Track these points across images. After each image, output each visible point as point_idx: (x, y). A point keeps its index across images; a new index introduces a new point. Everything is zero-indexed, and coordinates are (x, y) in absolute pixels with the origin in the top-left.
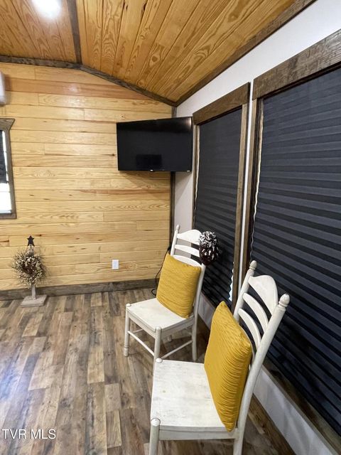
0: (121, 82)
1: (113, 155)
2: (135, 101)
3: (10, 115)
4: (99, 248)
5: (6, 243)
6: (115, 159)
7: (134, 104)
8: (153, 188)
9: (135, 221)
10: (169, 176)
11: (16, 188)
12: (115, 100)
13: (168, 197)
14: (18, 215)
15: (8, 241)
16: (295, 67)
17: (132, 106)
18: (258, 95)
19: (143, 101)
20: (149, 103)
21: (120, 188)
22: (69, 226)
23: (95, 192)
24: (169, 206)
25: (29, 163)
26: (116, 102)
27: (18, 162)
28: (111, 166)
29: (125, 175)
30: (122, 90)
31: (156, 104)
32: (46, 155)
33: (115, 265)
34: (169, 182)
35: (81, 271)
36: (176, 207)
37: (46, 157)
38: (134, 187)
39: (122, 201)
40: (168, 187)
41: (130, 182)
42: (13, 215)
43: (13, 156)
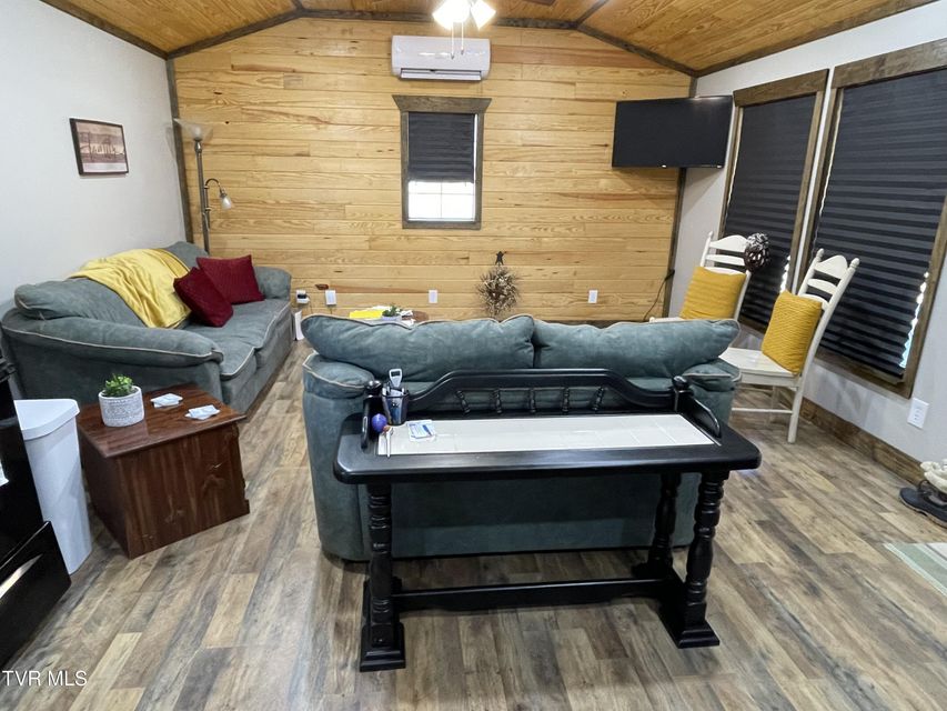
0: (627, 46)
1: (606, 146)
2: (642, 71)
3: (486, 94)
4: (575, 274)
5: (465, 261)
6: (609, 152)
7: (640, 74)
8: (653, 191)
9: (625, 238)
10: (677, 174)
11: (484, 189)
12: (616, 69)
13: (672, 204)
14: (483, 225)
15: (468, 258)
16: (883, 64)
17: (638, 78)
18: (838, 85)
19: (653, 71)
20: (660, 73)
21: (610, 191)
22: (540, 242)
23: (577, 196)
24: (672, 218)
25: (502, 157)
26: (617, 72)
27: (488, 156)
28: (602, 161)
29: (618, 173)
30: (627, 55)
31: (670, 73)
32: (524, 145)
33: (593, 297)
34: (675, 183)
35: (550, 303)
36: (682, 220)
37: (523, 149)
38: (628, 190)
39: (611, 210)
40: (674, 191)
41: (625, 184)
42: (475, 224)
43: (485, 147)
